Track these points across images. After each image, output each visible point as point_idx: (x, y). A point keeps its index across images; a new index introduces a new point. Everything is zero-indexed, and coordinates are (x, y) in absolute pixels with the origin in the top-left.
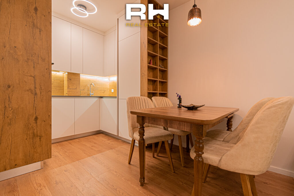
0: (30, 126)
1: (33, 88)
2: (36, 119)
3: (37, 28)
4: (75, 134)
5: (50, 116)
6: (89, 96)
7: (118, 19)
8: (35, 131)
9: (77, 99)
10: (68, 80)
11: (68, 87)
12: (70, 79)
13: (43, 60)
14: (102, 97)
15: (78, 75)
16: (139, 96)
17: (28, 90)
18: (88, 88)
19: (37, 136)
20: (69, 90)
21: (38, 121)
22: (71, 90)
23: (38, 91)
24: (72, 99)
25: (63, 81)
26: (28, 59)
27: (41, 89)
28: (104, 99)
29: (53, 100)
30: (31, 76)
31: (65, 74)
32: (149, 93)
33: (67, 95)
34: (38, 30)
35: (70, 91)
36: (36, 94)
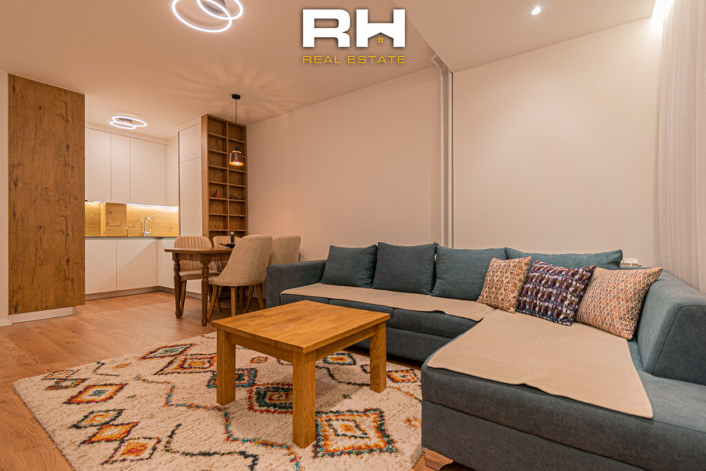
0: (62, 268)
1: (64, 228)
2: (68, 261)
3: (69, 165)
4: (118, 290)
5: (83, 259)
6: (142, 237)
7: (179, 133)
8: (67, 274)
9: (120, 241)
10: (107, 214)
11: (107, 224)
12: (110, 213)
13: (76, 198)
14: (161, 238)
15: (124, 206)
16: (201, 235)
17: (59, 231)
18: (142, 224)
19: (69, 279)
20: (108, 228)
21: (70, 263)
22: (111, 228)
23: (70, 232)
24: (113, 241)
25: (100, 214)
26: (59, 199)
27: (73, 229)
28: (163, 241)
29: (87, 242)
30: (62, 216)
31: (102, 205)
32: (211, 232)
33: (105, 235)
34: (70, 168)
35: (109, 230)
36: (67, 235)
